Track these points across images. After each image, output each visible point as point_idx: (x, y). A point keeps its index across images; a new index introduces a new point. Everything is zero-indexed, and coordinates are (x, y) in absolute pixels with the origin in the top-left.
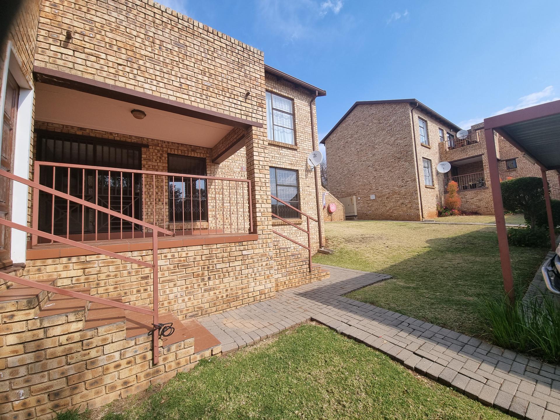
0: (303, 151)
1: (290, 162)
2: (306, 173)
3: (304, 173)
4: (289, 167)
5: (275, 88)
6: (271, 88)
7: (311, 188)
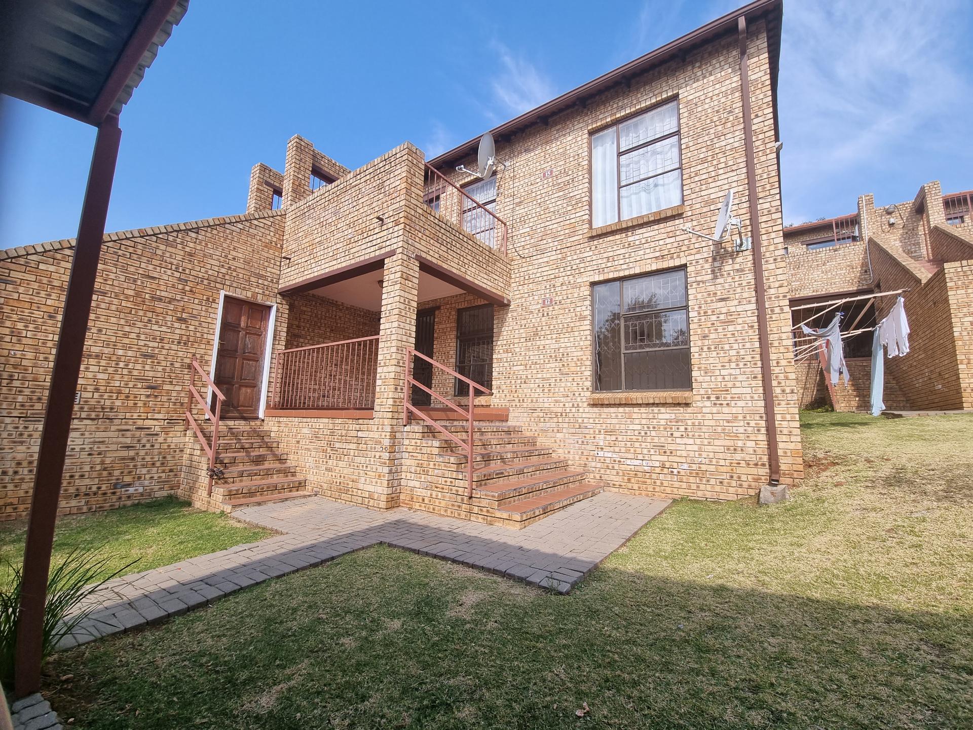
0: (705, 210)
1: (658, 254)
2: (717, 264)
3: (707, 266)
4: (654, 267)
5: (621, 108)
6: (611, 115)
7: (736, 302)
